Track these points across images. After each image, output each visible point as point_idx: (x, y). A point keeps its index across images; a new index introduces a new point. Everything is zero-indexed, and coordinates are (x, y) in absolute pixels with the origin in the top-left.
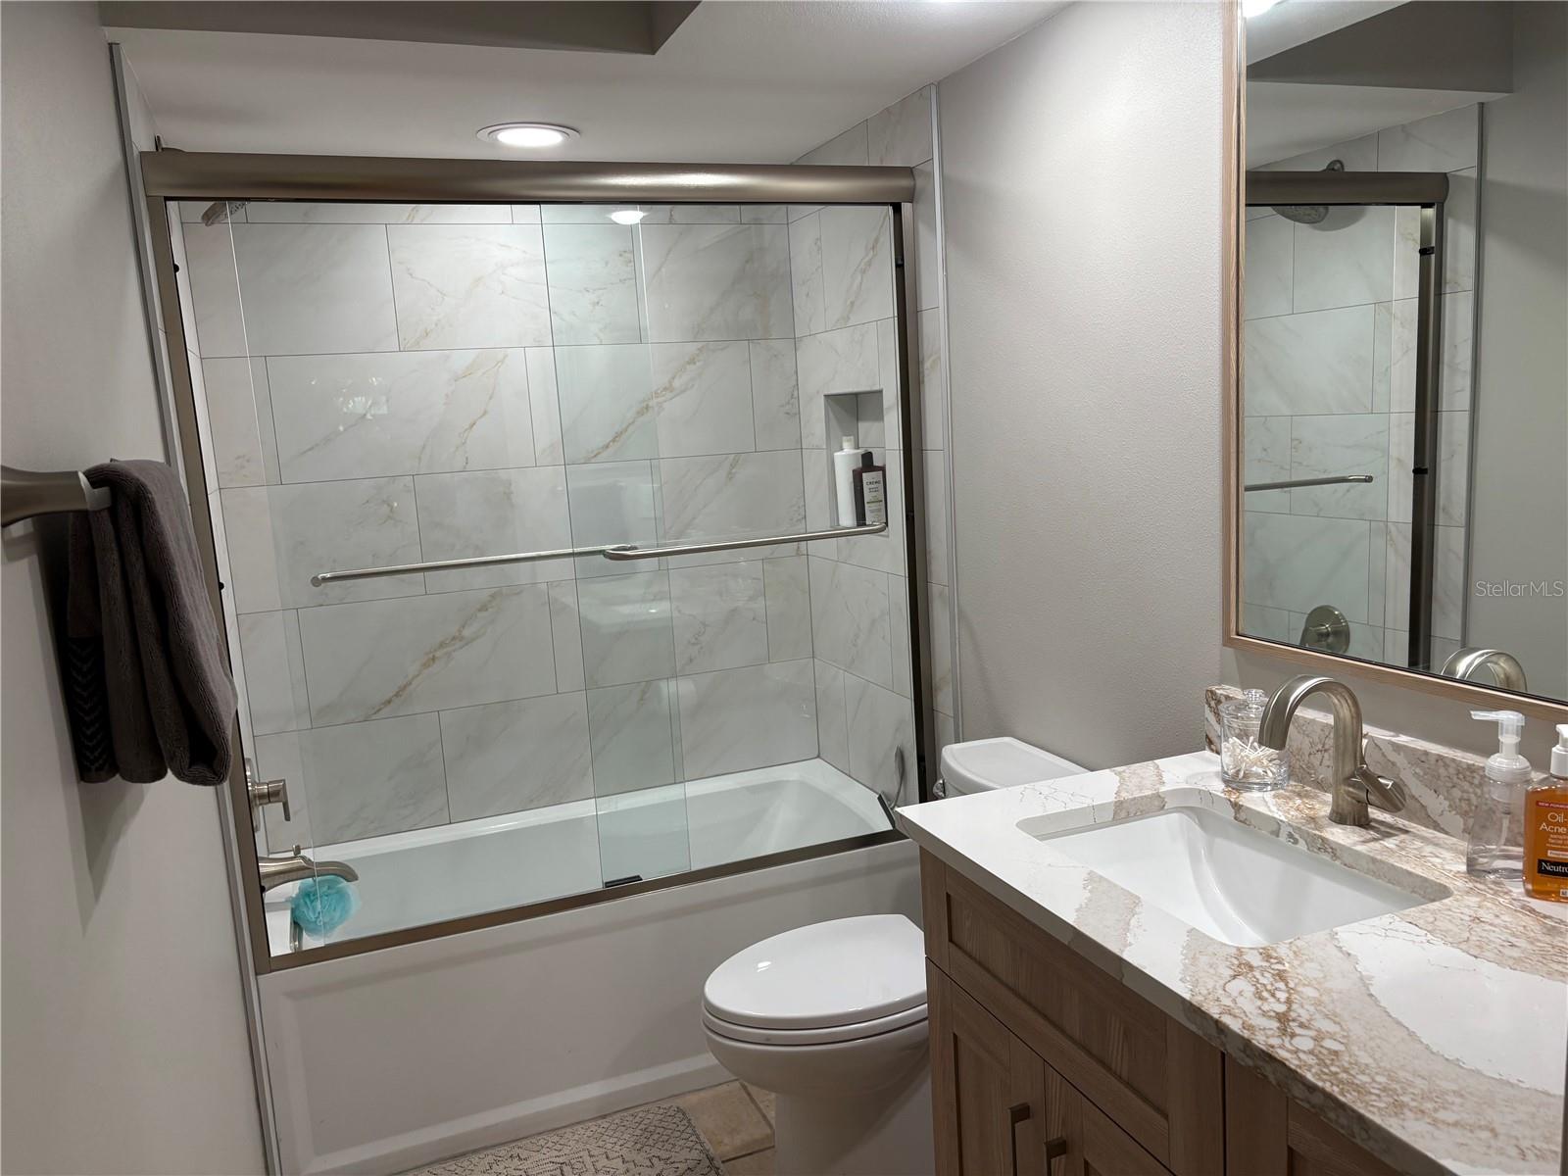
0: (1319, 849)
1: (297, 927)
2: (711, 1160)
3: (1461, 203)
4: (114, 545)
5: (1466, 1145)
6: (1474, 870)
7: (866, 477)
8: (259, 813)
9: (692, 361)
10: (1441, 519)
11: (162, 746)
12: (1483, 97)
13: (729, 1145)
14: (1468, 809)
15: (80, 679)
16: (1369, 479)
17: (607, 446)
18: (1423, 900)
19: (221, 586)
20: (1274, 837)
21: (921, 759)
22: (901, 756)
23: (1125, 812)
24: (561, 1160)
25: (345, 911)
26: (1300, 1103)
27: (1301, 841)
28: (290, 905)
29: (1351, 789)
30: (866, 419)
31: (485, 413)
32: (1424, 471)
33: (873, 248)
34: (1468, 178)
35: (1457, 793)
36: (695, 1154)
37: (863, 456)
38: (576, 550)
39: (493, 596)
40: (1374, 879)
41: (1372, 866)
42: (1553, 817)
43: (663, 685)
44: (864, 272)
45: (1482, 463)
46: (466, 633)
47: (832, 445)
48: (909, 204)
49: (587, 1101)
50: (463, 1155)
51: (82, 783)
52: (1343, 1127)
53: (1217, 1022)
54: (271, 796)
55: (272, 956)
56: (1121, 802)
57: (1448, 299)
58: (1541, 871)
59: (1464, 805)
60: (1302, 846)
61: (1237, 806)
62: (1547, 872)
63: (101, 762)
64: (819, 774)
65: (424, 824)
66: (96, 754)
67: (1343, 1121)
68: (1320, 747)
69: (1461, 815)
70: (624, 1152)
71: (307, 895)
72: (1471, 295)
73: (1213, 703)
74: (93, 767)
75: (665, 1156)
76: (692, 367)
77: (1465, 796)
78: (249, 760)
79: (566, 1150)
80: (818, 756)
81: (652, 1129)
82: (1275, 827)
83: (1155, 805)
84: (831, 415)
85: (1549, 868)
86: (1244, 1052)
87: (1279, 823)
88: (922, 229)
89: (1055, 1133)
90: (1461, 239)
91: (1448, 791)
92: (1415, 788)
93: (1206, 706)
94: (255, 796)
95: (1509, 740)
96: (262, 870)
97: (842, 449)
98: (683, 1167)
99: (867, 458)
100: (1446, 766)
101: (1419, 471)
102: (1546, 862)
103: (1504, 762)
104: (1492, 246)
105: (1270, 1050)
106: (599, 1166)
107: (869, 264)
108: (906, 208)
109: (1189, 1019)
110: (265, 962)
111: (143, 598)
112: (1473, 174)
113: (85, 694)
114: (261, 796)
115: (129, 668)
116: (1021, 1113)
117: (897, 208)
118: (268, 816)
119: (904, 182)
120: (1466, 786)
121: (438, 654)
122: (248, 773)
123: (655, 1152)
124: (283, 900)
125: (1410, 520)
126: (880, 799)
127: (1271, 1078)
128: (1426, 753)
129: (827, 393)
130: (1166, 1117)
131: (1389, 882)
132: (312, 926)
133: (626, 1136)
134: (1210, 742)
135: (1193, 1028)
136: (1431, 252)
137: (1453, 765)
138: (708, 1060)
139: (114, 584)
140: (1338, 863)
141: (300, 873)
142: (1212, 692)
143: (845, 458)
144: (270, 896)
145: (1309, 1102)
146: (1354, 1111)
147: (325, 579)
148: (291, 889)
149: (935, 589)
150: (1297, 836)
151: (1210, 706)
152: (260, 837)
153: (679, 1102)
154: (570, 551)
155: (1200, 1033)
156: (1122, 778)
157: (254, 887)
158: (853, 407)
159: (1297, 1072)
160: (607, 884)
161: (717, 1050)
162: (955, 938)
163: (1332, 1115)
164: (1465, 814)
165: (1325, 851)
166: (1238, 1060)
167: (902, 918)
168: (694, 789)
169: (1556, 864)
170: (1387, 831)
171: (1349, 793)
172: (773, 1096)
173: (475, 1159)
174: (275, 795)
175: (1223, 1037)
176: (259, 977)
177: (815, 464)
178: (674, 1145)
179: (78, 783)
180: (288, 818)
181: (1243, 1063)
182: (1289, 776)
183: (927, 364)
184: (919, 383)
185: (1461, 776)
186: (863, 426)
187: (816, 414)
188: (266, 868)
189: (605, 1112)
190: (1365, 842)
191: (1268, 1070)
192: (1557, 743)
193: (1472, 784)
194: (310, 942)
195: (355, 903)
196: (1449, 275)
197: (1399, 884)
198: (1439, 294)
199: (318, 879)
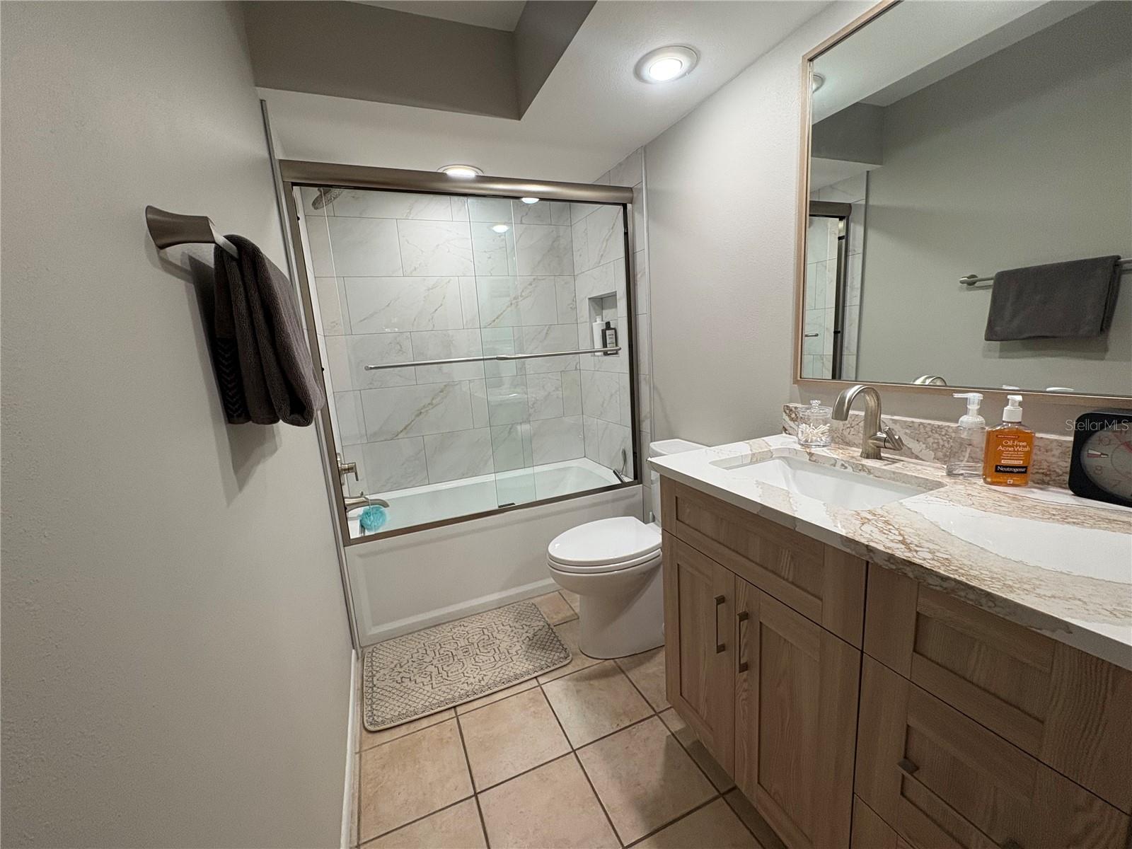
0: (860, 470)
1: (363, 527)
2: (549, 625)
3: (858, 215)
4: (240, 283)
5: (1071, 609)
6: (950, 474)
7: (608, 332)
8: (345, 477)
9: (531, 284)
10: (845, 352)
11: (274, 403)
12: (869, 167)
13: (556, 619)
14: (937, 447)
15: (224, 361)
16: (817, 335)
17: (494, 321)
18: (925, 490)
19: (323, 369)
20: (832, 467)
21: (634, 453)
22: (624, 453)
23: (756, 459)
24: (482, 627)
25: (384, 520)
26: (934, 588)
27: (849, 468)
28: (360, 518)
29: (875, 441)
30: (606, 309)
31: (441, 305)
32: (838, 333)
33: (612, 228)
34: (861, 205)
35: (931, 440)
36: (542, 623)
37: (606, 323)
38: (485, 357)
39: (445, 386)
40: (893, 482)
41: (892, 476)
42: (1007, 443)
43: (519, 427)
44: (607, 240)
45: (863, 329)
46: (434, 402)
47: (592, 320)
48: (630, 205)
49: (493, 601)
50: (439, 625)
51: (230, 425)
52: (972, 600)
53: (867, 546)
54: (349, 470)
55: (351, 538)
56: (754, 454)
57: (850, 258)
58: (996, 471)
59: (935, 445)
60: (850, 469)
61: (811, 454)
62: (1000, 471)
63: (239, 412)
64: (587, 464)
65: (418, 484)
66: (237, 406)
67: (972, 596)
68: (849, 425)
69: (933, 451)
70: (510, 622)
71: (366, 513)
72: (861, 256)
73: (787, 411)
74: (235, 415)
75: (529, 624)
76: (530, 287)
77: (936, 441)
78: (339, 454)
79: (484, 622)
80: (585, 457)
81: (521, 612)
82: (833, 462)
83: (768, 456)
84: (592, 308)
85: (1002, 469)
86: (888, 561)
87: (836, 460)
88: (636, 215)
89: (741, 610)
90: (857, 231)
91: (925, 440)
92: (906, 440)
93: (784, 413)
94: (342, 470)
95: (973, 407)
96: (346, 502)
97: (596, 321)
98: (537, 629)
99: (608, 324)
100: (925, 427)
101: (836, 332)
102: (1000, 466)
103: (971, 419)
104: (870, 232)
105: (909, 559)
106: (499, 629)
107: (610, 236)
108: (629, 206)
109: (845, 546)
110: (348, 541)
111: (259, 316)
112: (863, 202)
113: (227, 371)
114: (345, 470)
115: (253, 356)
116: (721, 600)
117: (625, 206)
118: (348, 479)
119: (627, 195)
120: (937, 436)
121: (422, 411)
122: (339, 459)
123: (524, 622)
124: (356, 516)
125: (832, 354)
126: (614, 472)
127: (911, 575)
128: (913, 422)
129: (590, 297)
130: (821, 600)
131: (904, 482)
132: (369, 527)
133: (510, 616)
134: (786, 430)
135: (848, 551)
136: (844, 239)
137: (928, 426)
138: (551, 581)
139: (242, 306)
140: (872, 475)
141: (363, 504)
142: (787, 406)
143: (598, 326)
144: (351, 514)
145: (941, 586)
146: (982, 590)
147: (371, 368)
148: (360, 511)
149: (642, 377)
150: (846, 465)
151: (786, 413)
152: (345, 488)
153: (532, 601)
154: (482, 358)
155: (854, 553)
156: (750, 445)
157: (344, 509)
158: (601, 303)
159: (933, 571)
160: (500, 507)
161: (555, 576)
162: (679, 518)
163: (963, 594)
164: (935, 450)
165: (864, 470)
166: (884, 567)
167: (633, 518)
168: (538, 469)
169: (1006, 467)
170: (894, 461)
171: (873, 443)
172: (578, 596)
173: (444, 626)
174: (351, 469)
175: (871, 554)
176: (346, 548)
177: (583, 330)
178: (532, 619)
179: (226, 424)
180: (357, 480)
181: (887, 568)
182: (832, 440)
183: (639, 276)
184: (635, 285)
185: (934, 431)
186: (605, 312)
187: (584, 308)
188: (347, 501)
189: (500, 606)
190: (885, 465)
191: (908, 570)
192: (1008, 405)
193: (940, 435)
194: (367, 533)
195: (388, 517)
196: (851, 248)
197: (909, 483)
198: (846, 256)
199: (372, 507)
